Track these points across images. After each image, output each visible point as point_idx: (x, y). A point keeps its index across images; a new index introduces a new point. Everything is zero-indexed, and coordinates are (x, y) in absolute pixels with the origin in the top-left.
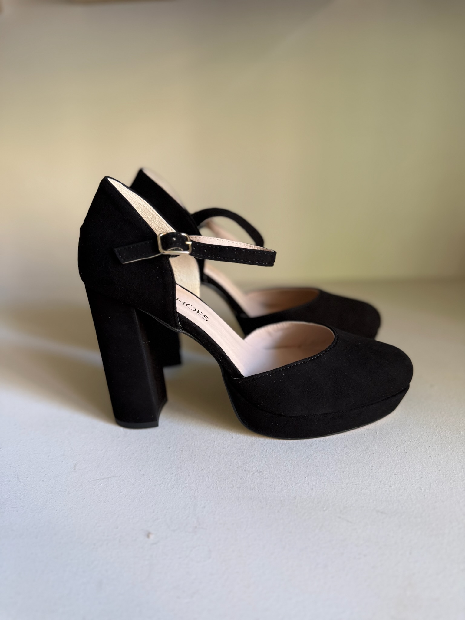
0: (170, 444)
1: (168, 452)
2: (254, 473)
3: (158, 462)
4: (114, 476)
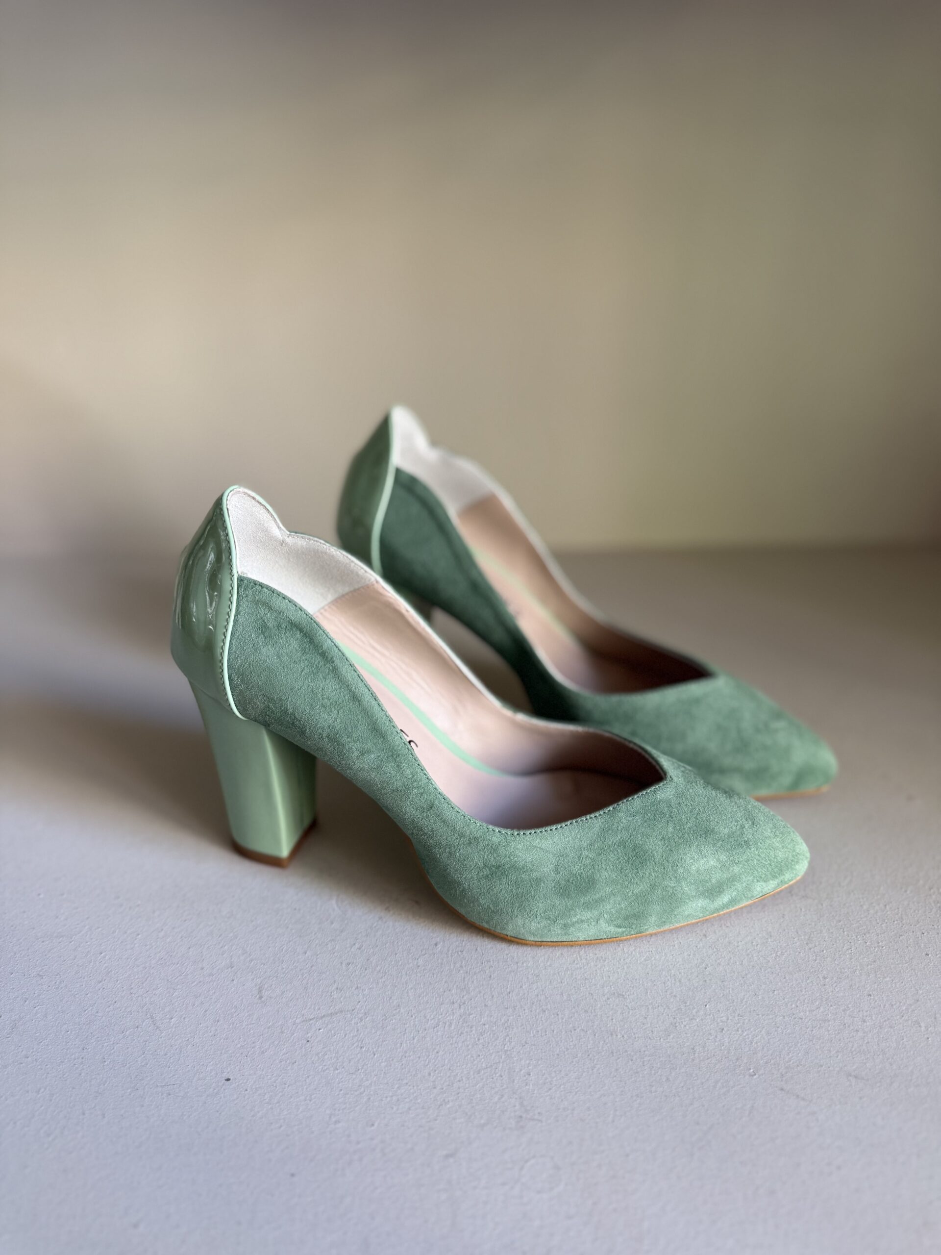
1: (435, 955)
3: (420, 976)
4: (342, 1011)
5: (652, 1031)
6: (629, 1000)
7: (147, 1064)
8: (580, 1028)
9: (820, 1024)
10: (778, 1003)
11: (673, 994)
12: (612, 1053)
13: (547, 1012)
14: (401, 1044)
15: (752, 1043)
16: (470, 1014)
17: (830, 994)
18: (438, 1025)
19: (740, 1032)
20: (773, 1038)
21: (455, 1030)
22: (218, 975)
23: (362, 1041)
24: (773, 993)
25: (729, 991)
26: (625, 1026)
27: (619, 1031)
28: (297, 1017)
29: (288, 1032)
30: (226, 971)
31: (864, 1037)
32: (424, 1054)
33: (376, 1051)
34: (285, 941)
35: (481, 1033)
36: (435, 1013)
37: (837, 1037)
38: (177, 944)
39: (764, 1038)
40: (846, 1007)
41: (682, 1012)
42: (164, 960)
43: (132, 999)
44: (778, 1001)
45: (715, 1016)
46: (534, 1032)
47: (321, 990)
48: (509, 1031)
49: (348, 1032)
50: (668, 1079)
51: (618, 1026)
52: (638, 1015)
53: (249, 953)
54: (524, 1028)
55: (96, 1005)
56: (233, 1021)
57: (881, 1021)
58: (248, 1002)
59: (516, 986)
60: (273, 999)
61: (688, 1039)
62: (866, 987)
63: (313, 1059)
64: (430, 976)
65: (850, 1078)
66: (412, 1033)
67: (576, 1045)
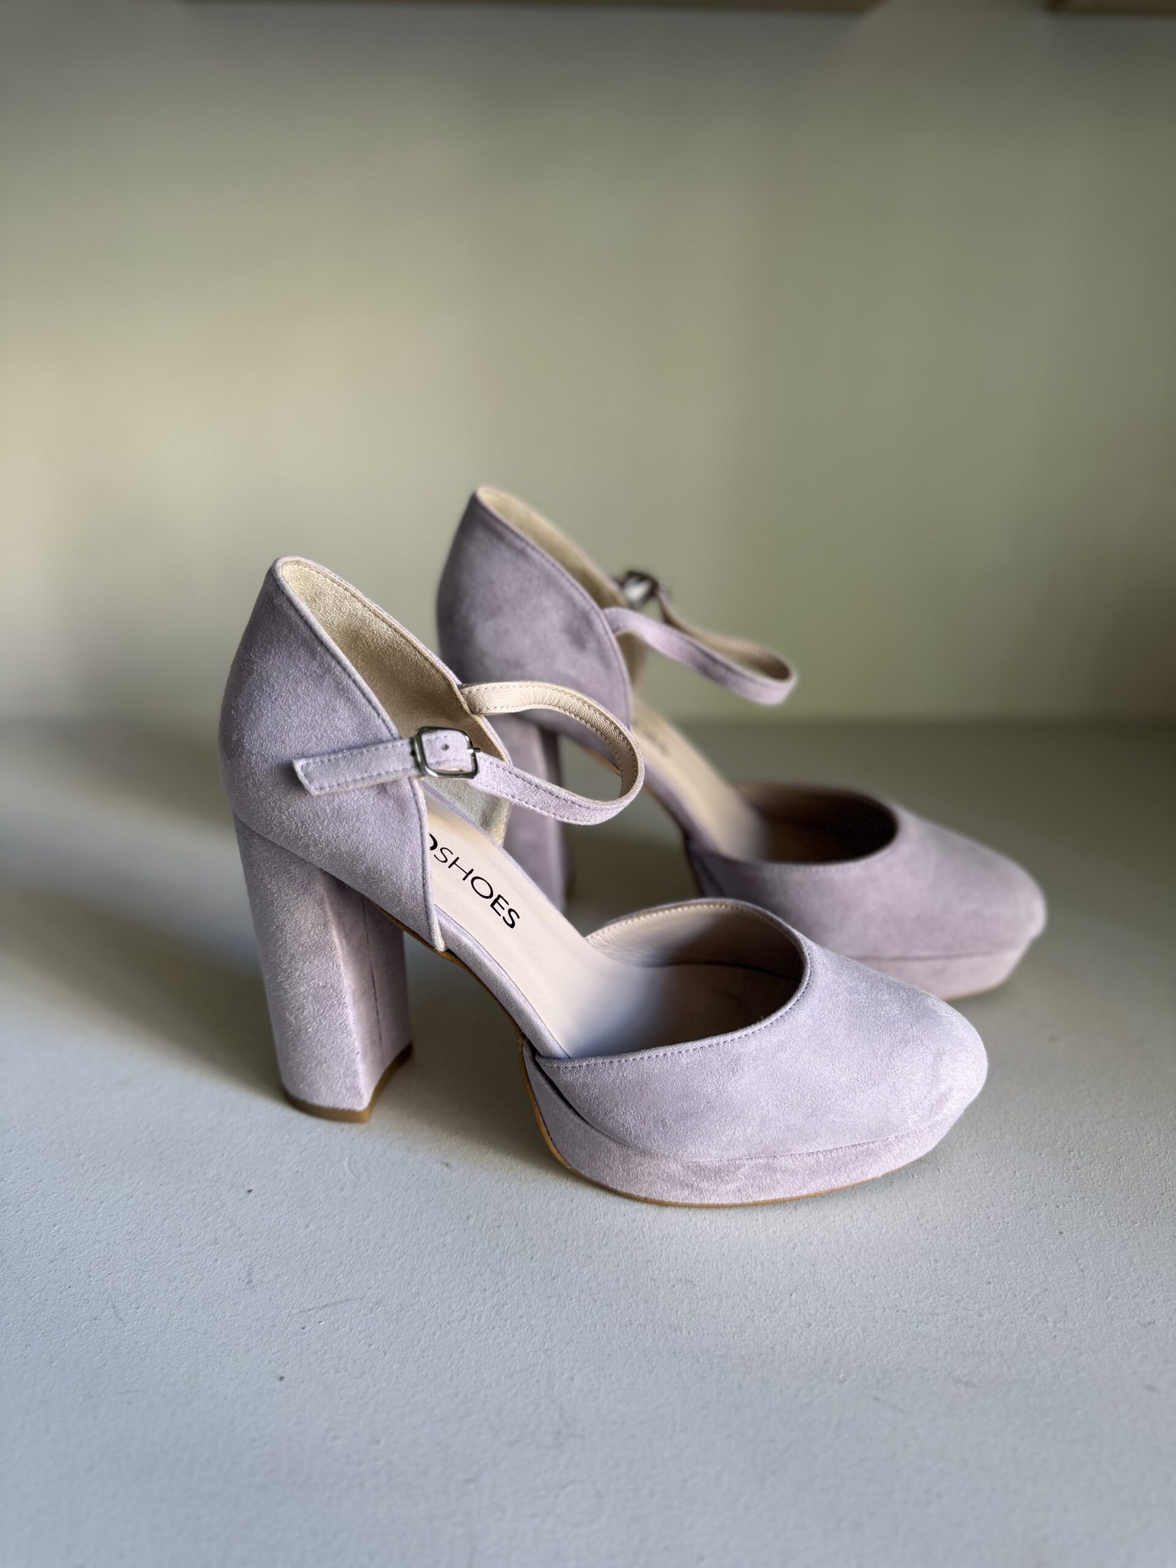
5: (725, 1327)
6: (698, 1289)
7: (105, 1365)
8: (638, 1322)
9: (928, 1319)
10: (878, 1292)
11: (754, 1280)
12: (675, 1353)
13: (598, 1302)
14: (419, 1341)
15: (844, 1341)
16: (504, 1305)
17: (942, 1281)
18: (464, 1317)
19: (830, 1328)
20: (870, 1335)
21: (485, 1324)
22: (199, 1253)
23: (371, 1337)
24: (874, 1279)
25: (821, 1277)
26: (693, 1319)
27: (684, 1325)
28: (293, 1307)
29: (282, 1326)
30: (208, 1249)
31: (979, 1335)
32: (446, 1353)
33: (388, 1350)
34: (283, 1212)
35: (517, 1328)
36: (462, 1302)
37: (946, 1334)
38: (150, 1215)
39: (859, 1336)
40: (959, 1297)
41: (763, 1302)
42: (133, 1234)
43: (90, 1284)
44: (879, 1289)
45: (802, 1309)
46: (582, 1326)
47: (324, 1273)
48: (551, 1325)
49: (355, 1326)
50: (740, 1387)
51: (684, 1319)
52: (709, 1307)
53: (238, 1226)
54: (569, 1322)
55: (45, 1290)
56: (214, 1312)
57: (1001, 1314)
58: (234, 1288)
59: (563, 1270)
60: (264, 1284)
61: (767, 1336)
62: (985, 1272)
63: (309, 1360)
64: (459, 1256)
65: (960, 1385)
66: (433, 1328)
67: (631, 1342)
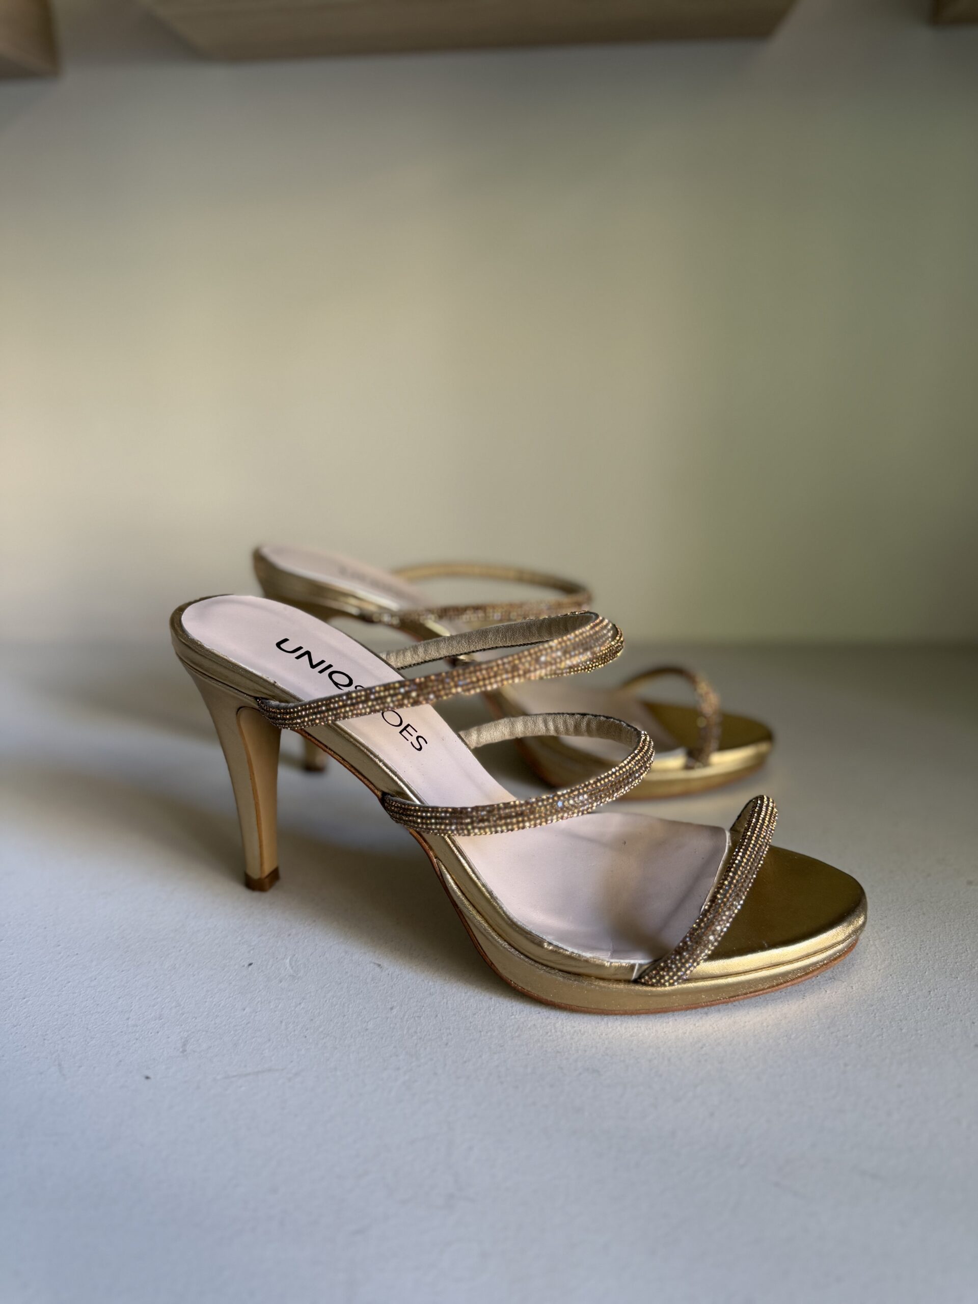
0: (393, 999)
1: (389, 1019)
2: (580, 1074)
3: (367, 1040)
4: (270, 1070)
5: (627, 1112)
6: (604, 1077)
8: (541, 1103)
9: (835, 1115)
11: (660, 1073)
13: (505, 1084)
15: (747, 1131)
16: (415, 1082)
17: (851, 1082)
19: (733, 1118)
22: (143, 1026)
24: (781, 1078)
25: (727, 1073)
26: (596, 1103)
28: (218, 1074)
29: (205, 1088)
30: (153, 1023)
33: (299, 1114)
34: (225, 996)
35: (424, 1102)
36: (375, 1078)
39: (763, 1126)
41: (667, 1092)
42: (90, 1008)
43: (43, 1046)
49: (272, 1092)
53: (182, 1006)
55: (4, 1048)
58: (169, 1055)
64: (379, 1039)
